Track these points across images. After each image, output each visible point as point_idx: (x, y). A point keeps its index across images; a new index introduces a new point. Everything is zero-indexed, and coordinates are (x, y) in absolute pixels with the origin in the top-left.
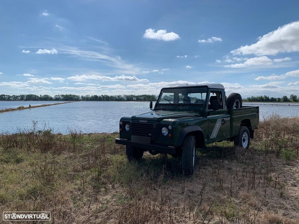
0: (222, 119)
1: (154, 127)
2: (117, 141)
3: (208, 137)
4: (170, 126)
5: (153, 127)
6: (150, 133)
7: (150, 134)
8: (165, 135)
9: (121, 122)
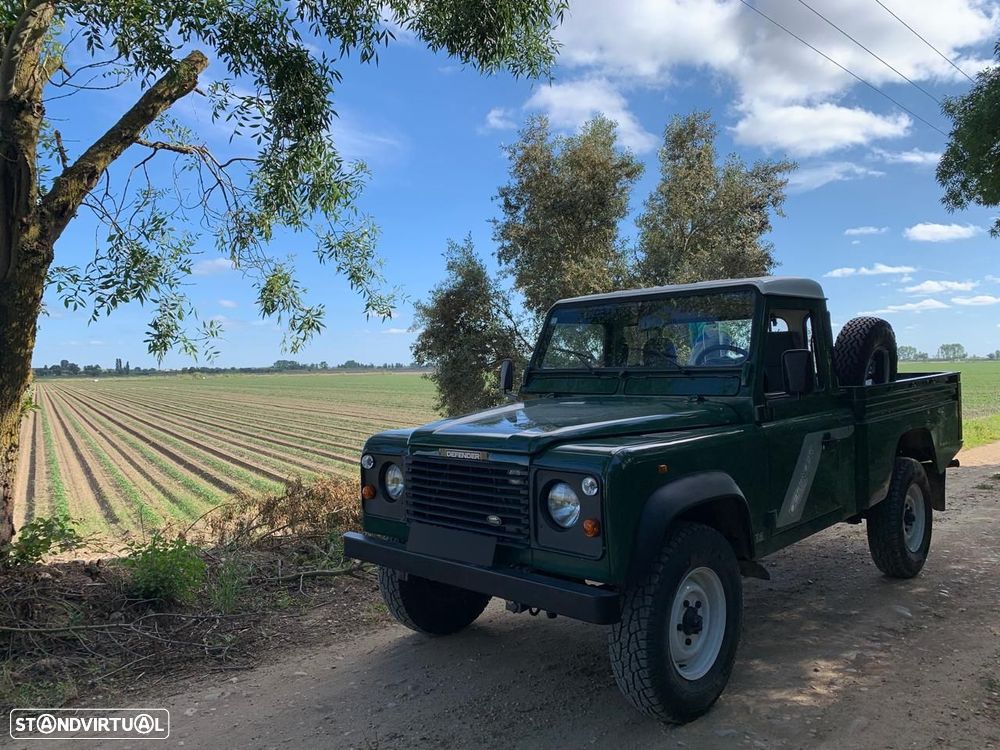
0: (820, 434)
1: (514, 482)
2: (352, 549)
3: (769, 522)
4: (589, 480)
5: (506, 483)
6: (495, 511)
7: (494, 519)
8: (569, 523)
9: (367, 457)
